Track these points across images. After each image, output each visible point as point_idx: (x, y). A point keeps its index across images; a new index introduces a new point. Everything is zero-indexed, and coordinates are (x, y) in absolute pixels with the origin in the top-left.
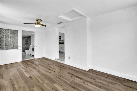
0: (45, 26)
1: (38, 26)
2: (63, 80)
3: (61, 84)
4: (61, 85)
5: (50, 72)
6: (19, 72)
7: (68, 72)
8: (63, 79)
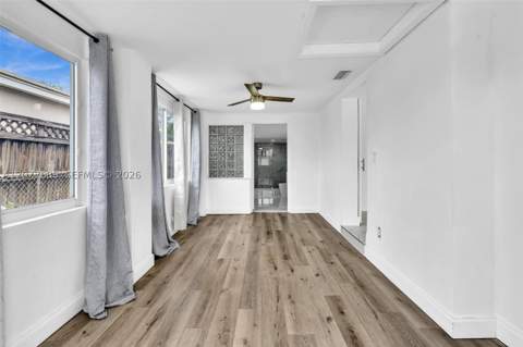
0: (291, 100)
1: (258, 106)
2: (283, 311)
3: (259, 323)
4: (255, 325)
5: (276, 268)
6: (218, 240)
7: (338, 293)
8: (287, 308)
